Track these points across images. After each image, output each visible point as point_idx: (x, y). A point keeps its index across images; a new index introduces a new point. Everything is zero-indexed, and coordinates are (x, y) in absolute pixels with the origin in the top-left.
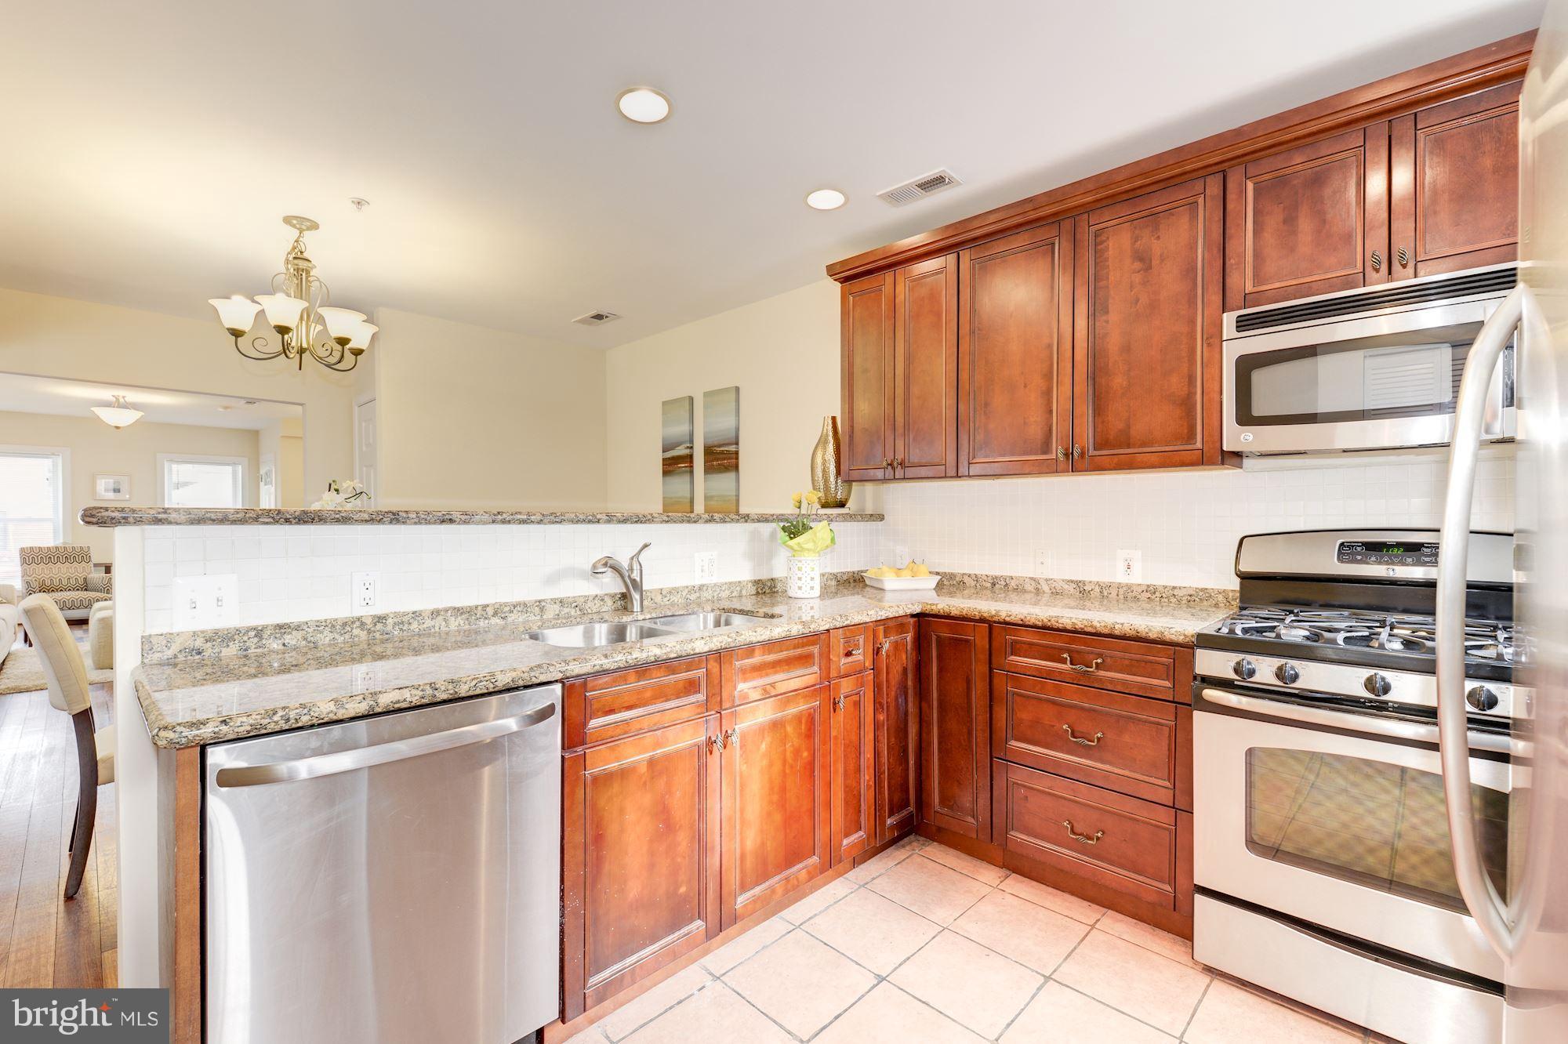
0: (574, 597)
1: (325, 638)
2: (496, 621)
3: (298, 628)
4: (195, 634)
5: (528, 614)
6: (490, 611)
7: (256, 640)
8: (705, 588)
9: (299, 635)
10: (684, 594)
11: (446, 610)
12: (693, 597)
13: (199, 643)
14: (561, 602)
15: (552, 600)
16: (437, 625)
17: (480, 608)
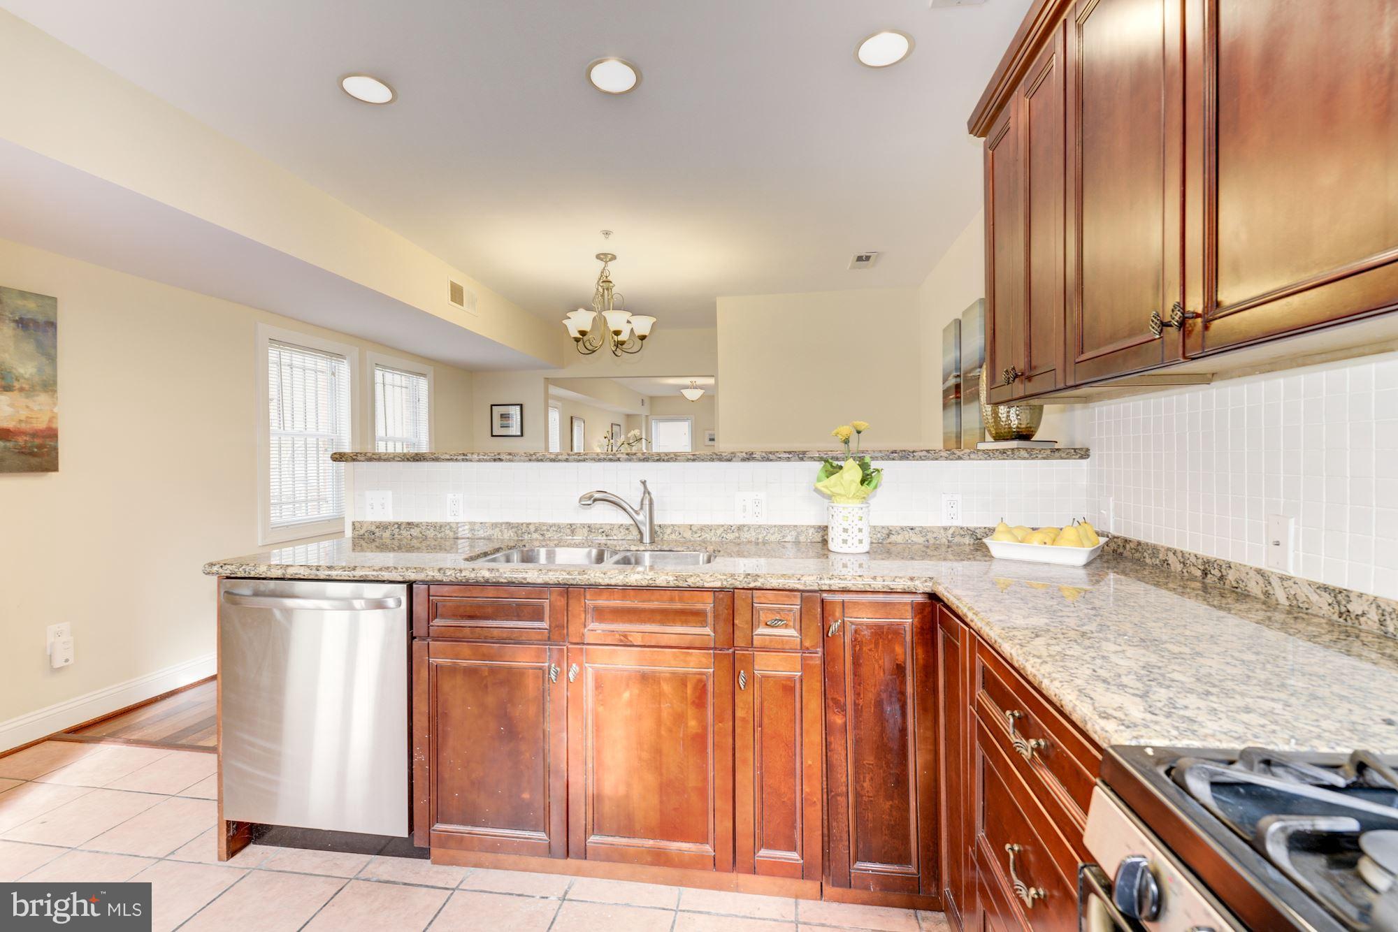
0: (601, 524)
1: (431, 533)
2: (535, 536)
3: (417, 525)
4: (372, 523)
5: (562, 534)
6: (532, 528)
7: (398, 530)
8: (746, 529)
9: (418, 530)
10: (719, 532)
11: (501, 524)
12: (731, 536)
13: (373, 528)
14: (589, 527)
15: (581, 524)
16: (495, 534)
17: (524, 525)
